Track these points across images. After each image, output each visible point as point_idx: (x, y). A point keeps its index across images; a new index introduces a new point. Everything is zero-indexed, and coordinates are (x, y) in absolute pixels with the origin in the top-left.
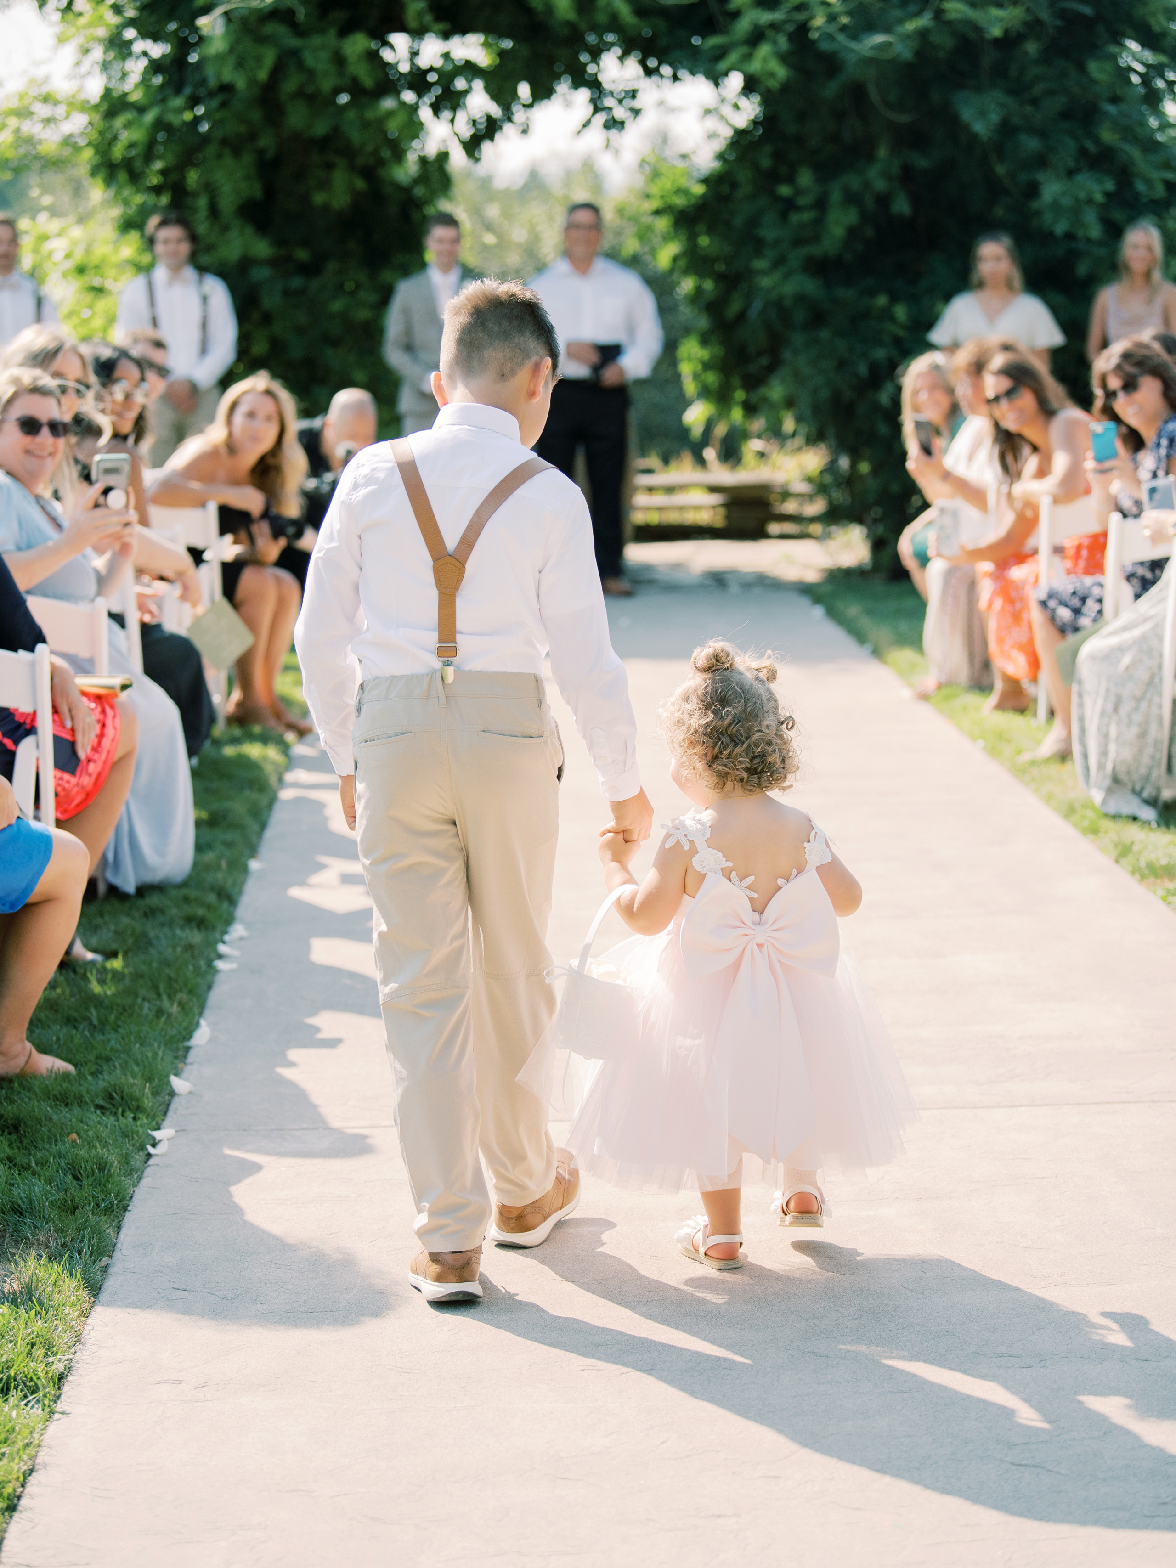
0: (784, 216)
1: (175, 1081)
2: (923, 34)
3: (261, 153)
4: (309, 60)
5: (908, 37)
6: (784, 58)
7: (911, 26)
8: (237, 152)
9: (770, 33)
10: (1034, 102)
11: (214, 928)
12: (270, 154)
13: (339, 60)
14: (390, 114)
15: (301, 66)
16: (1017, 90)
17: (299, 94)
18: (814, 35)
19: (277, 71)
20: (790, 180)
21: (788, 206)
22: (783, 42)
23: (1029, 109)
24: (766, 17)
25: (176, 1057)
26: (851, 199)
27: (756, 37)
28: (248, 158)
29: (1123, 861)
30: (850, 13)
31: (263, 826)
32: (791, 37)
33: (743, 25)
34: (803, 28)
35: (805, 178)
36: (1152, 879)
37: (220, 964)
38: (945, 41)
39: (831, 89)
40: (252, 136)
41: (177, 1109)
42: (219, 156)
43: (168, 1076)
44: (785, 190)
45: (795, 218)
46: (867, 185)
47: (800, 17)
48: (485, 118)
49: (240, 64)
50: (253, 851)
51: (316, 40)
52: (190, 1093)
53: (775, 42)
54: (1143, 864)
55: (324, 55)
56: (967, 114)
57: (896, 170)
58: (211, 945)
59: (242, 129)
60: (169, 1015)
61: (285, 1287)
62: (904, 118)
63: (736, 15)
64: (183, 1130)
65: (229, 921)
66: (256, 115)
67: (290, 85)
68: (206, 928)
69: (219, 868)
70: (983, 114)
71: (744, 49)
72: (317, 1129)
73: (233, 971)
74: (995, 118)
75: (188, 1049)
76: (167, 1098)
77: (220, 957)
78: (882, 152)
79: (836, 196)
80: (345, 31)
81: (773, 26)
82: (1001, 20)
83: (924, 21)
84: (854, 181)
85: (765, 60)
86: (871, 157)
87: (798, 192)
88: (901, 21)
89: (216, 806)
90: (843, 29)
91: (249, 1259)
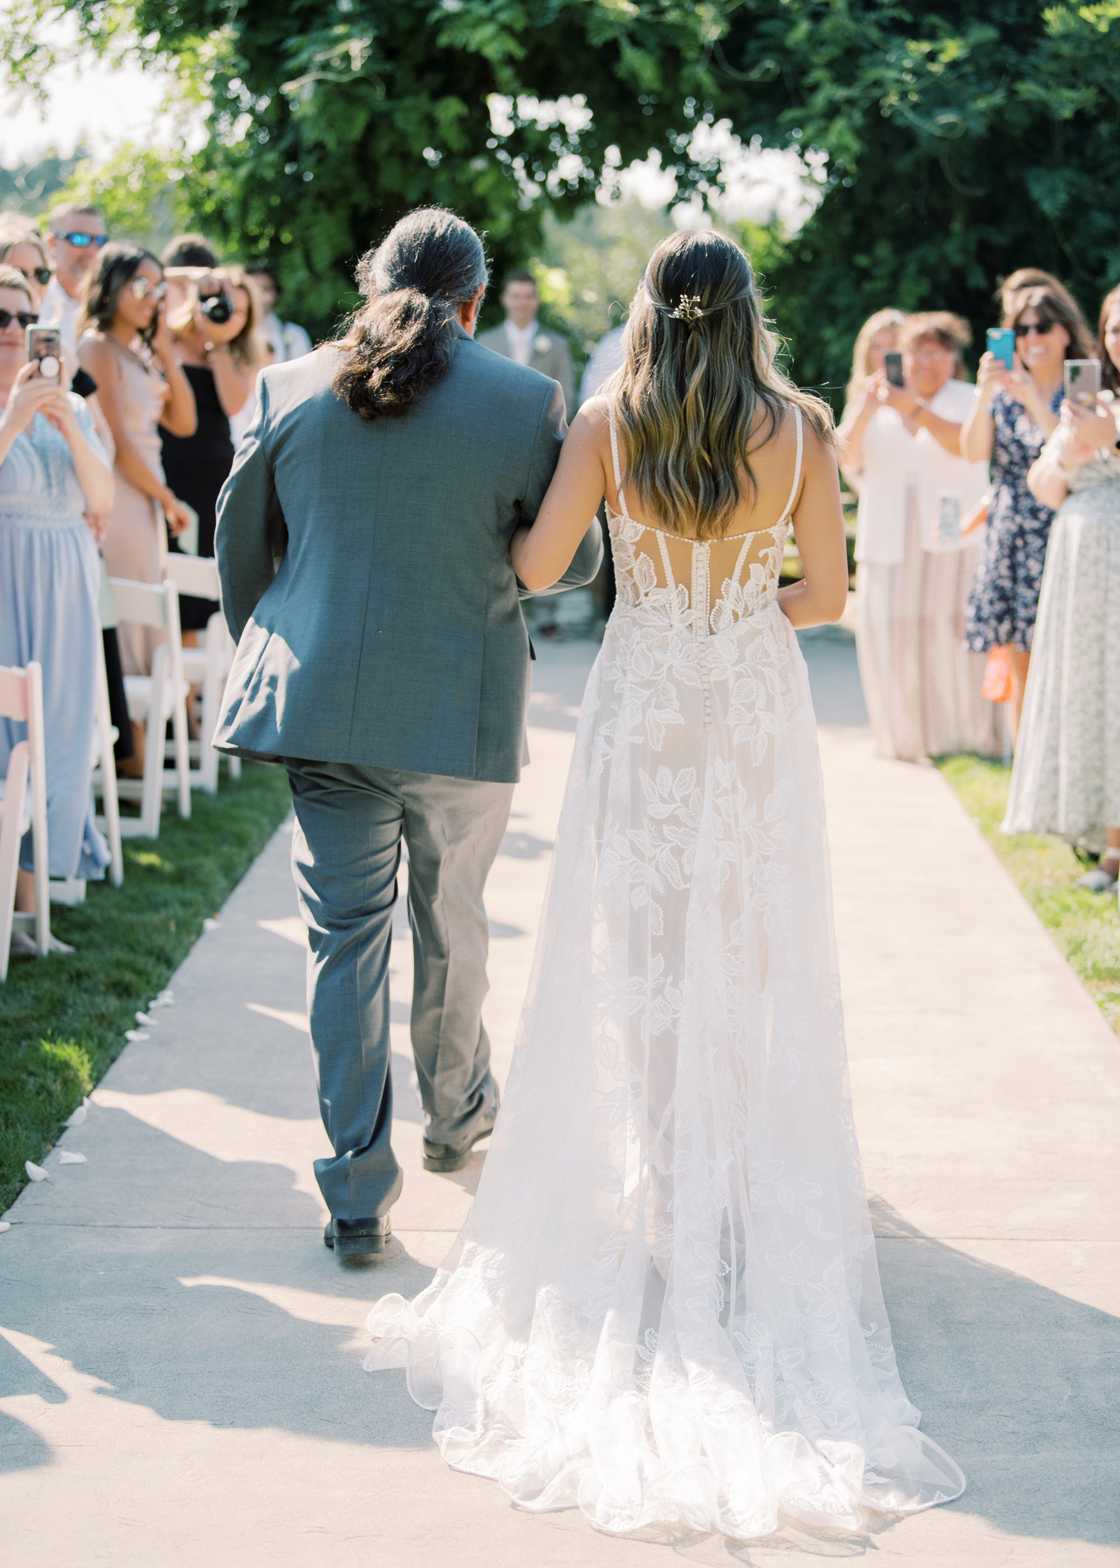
0: (858, 284)
1: (31, 1168)
2: (998, 112)
3: (355, 208)
4: (400, 121)
5: (982, 113)
6: (858, 133)
7: (982, 104)
8: (330, 207)
9: (845, 108)
10: (1108, 181)
11: (138, 996)
12: (364, 209)
13: (431, 122)
14: (480, 174)
15: (392, 127)
16: (1092, 169)
17: (392, 152)
18: (886, 113)
19: (371, 129)
20: (868, 249)
21: (864, 274)
22: (858, 118)
23: (1102, 188)
24: (841, 93)
25: (45, 1139)
26: (925, 270)
27: (833, 111)
28: (342, 212)
29: (1072, 958)
30: (920, 92)
31: (235, 882)
32: (866, 113)
33: (819, 100)
34: (876, 106)
35: (883, 250)
36: (1095, 981)
37: (131, 1035)
38: (1019, 119)
39: (904, 163)
40: (346, 191)
41: (25, 1198)
42: (315, 211)
43: (24, 1162)
44: (862, 260)
45: (868, 287)
46: (944, 258)
47: (876, 93)
48: (577, 180)
49: (331, 124)
50: (214, 909)
51: (408, 102)
52: (45, 1179)
53: (850, 117)
54: (1089, 964)
55: (414, 117)
56: (1037, 190)
57: (972, 245)
58: (129, 1014)
59: (337, 184)
60: (50, 1094)
61: (46, 1414)
62: (979, 192)
63: (815, 88)
64: (21, 1223)
65: (161, 986)
66: (349, 171)
67: (383, 144)
68: (129, 995)
69: (167, 930)
70: (1052, 192)
71: (820, 123)
72: (155, 1227)
73: (144, 1042)
74: (1063, 197)
75: (63, 1130)
76: (18, 1185)
77: (137, 1026)
78: (957, 226)
79: (912, 268)
80: (437, 95)
81: (850, 102)
82: (1072, 102)
83: (998, 98)
84: (930, 253)
85: (840, 134)
86: (947, 232)
87: (876, 263)
88: (975, 98)
89: (187, 862)
90: (915, 107)
91: (23, 1379)
